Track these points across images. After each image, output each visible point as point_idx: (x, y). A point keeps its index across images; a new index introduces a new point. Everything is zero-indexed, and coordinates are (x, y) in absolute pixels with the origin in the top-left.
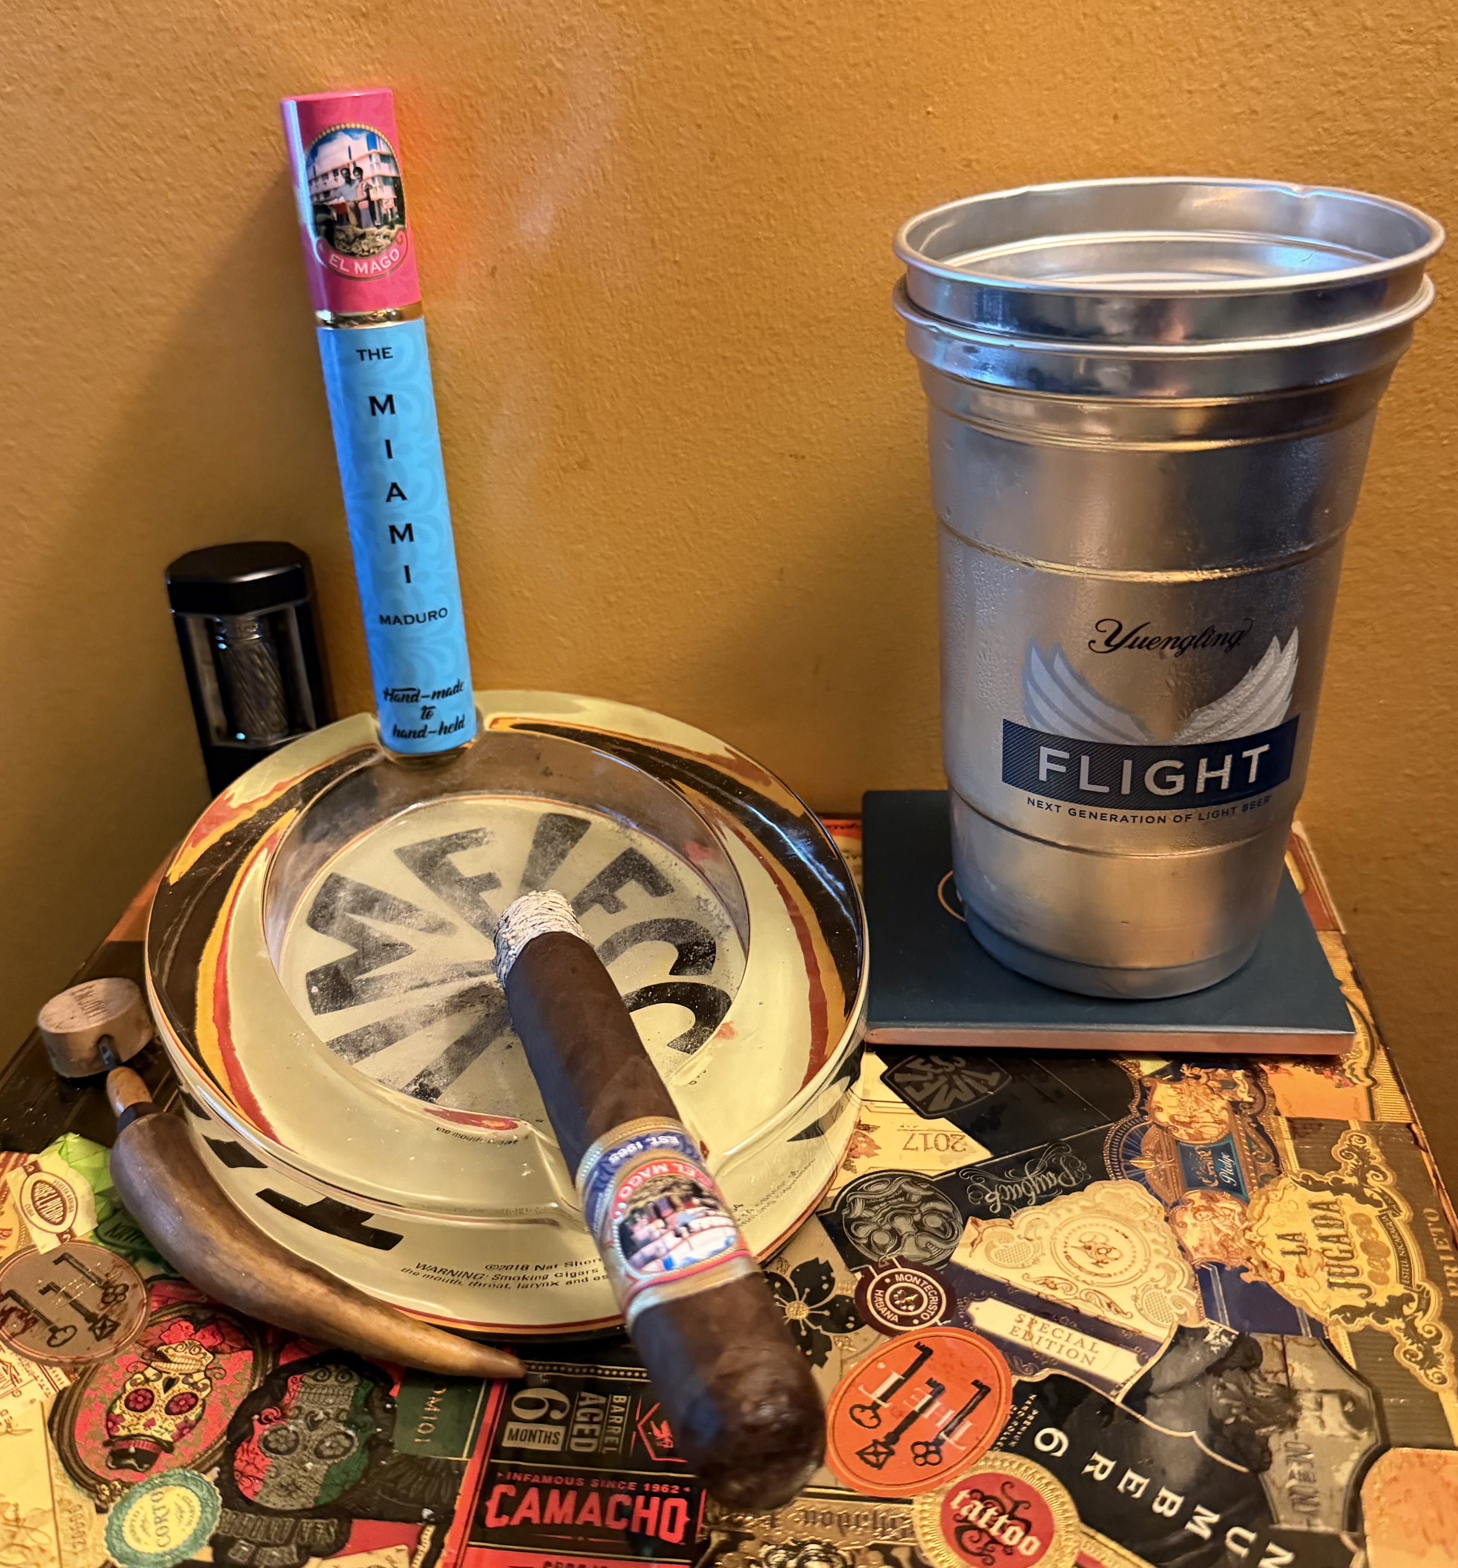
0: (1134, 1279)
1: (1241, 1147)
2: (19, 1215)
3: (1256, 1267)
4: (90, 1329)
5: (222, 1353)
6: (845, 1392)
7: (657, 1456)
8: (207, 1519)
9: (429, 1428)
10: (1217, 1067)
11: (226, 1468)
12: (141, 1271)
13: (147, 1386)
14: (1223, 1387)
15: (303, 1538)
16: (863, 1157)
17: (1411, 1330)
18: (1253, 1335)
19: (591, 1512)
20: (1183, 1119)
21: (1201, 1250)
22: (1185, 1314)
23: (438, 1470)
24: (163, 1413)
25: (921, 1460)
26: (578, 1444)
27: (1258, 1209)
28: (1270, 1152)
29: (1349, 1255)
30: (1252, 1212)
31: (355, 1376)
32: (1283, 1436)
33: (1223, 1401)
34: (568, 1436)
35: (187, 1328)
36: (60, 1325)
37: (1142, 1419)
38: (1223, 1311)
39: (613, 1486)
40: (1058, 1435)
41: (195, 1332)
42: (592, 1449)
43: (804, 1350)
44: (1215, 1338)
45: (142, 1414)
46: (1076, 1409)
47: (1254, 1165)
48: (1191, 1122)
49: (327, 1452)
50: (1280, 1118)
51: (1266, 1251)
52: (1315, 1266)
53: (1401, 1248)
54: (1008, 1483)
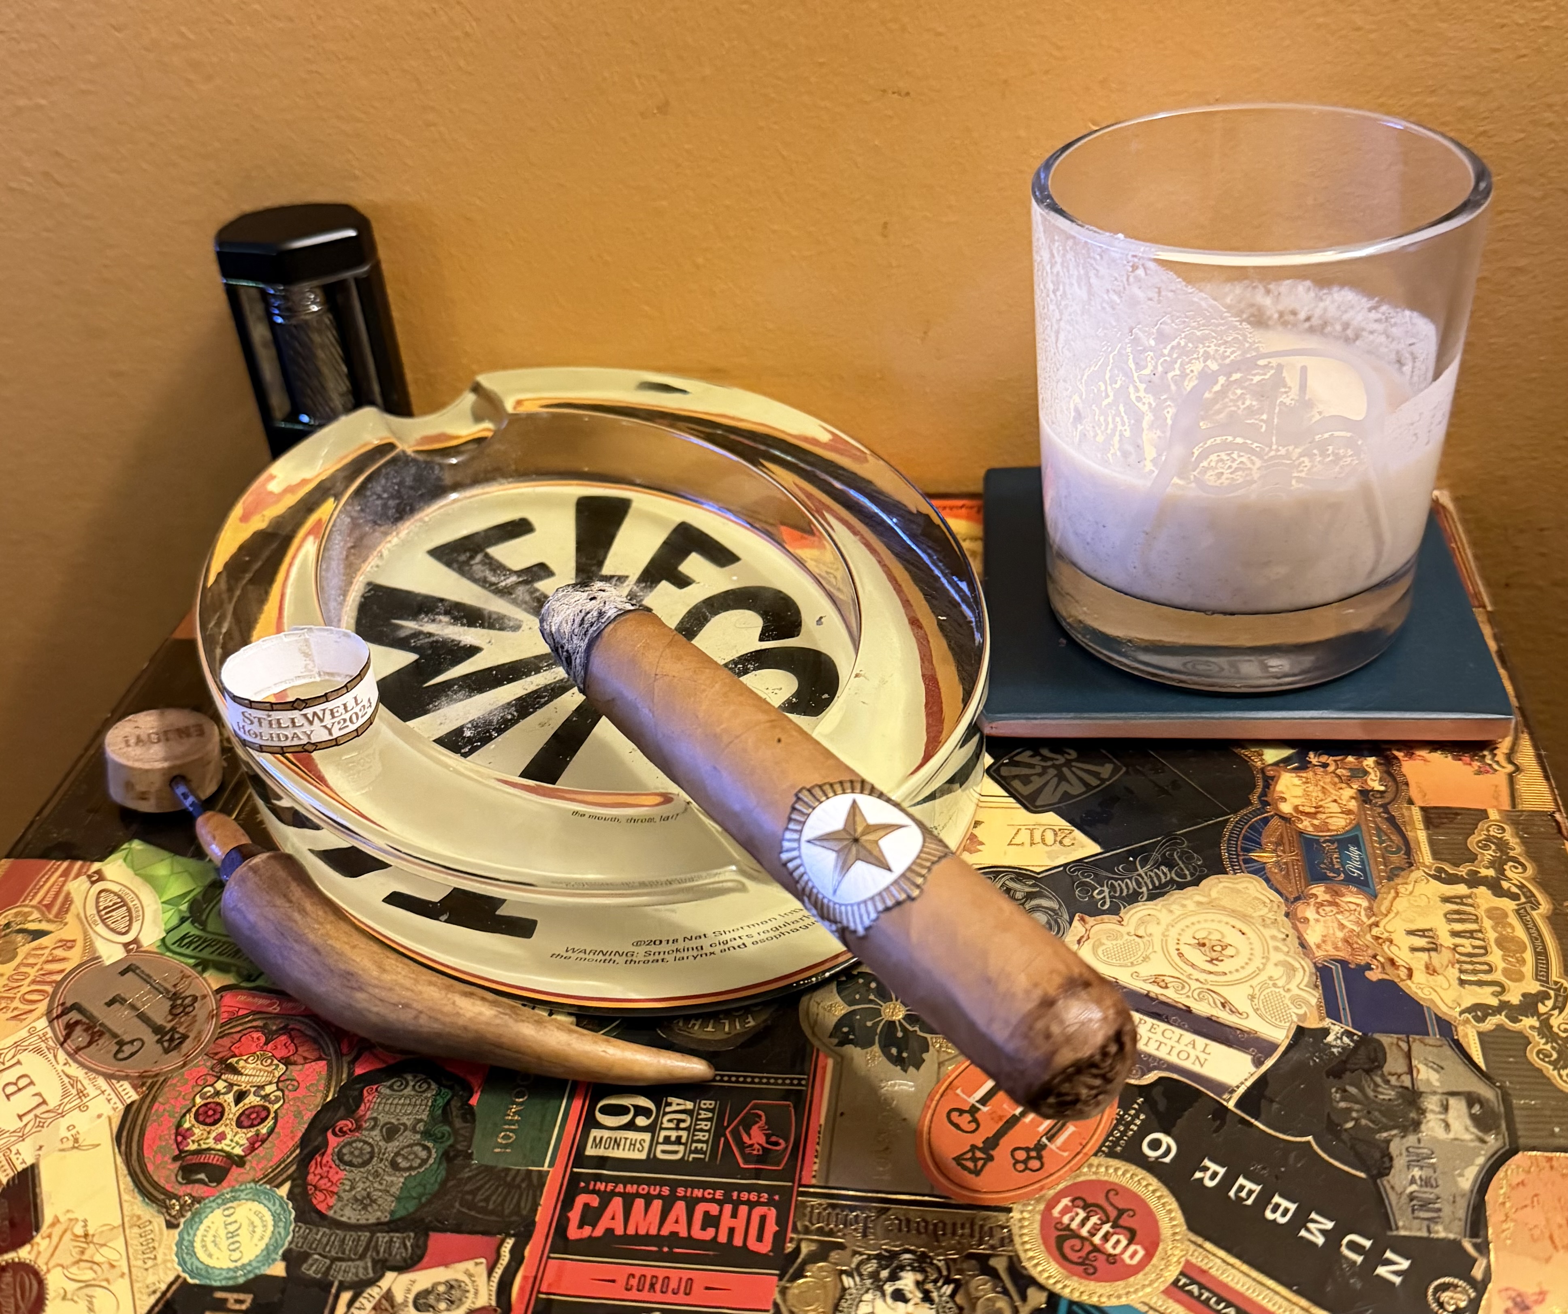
0: (1251, 977)
1: (1370, 838)
2: (83, 926)
3: (1382, 965)
4: (159, 1041)
5: (295, 1063)
6: (942, 1096)
7: (747, 1162)
8: (279, 1233)
9: (509, 1137)
10: (1347, 755)
11: (299, 1182)
12: (210, 981)
13: (217, 1100)
14: (1345, 1091)
15: (378, 1253)
17: (1545, 1029)
19: (677, 1222)
20: (1308, 810)
21: (1324, 946)
22: (1305, 1014)
23: (517, 1182)
24: (234, 1126)
25: (1021, 1167)
26: (663, 1152)
27: (1386, 903)
28: (1400, 843)
29: (1482, 951)
30: (1379, 907)
31: (434, 1086)
32: (1405, 1140)
33: (1343, 1105)
34: (653, 1143)
35: (258, 1039)
36: (127, 1038)
37: (1257, 1123)
38: (1345, 1011)
39: (700, 1195)
40: (1166, 1140)
41: (266, 1043)
42: (678, 1156)
43: (900, 1052)
44: (1336, 1039)
45: (213, 1128)
46: (1186, 1113)
47: (1383, 858)
48: (1316, 813)
49: (404, 1164)
50: (1412, 807)
51: (1393, 948)
52: (1445, 963)
53: (1538, 943)
54: (1112, 1190)
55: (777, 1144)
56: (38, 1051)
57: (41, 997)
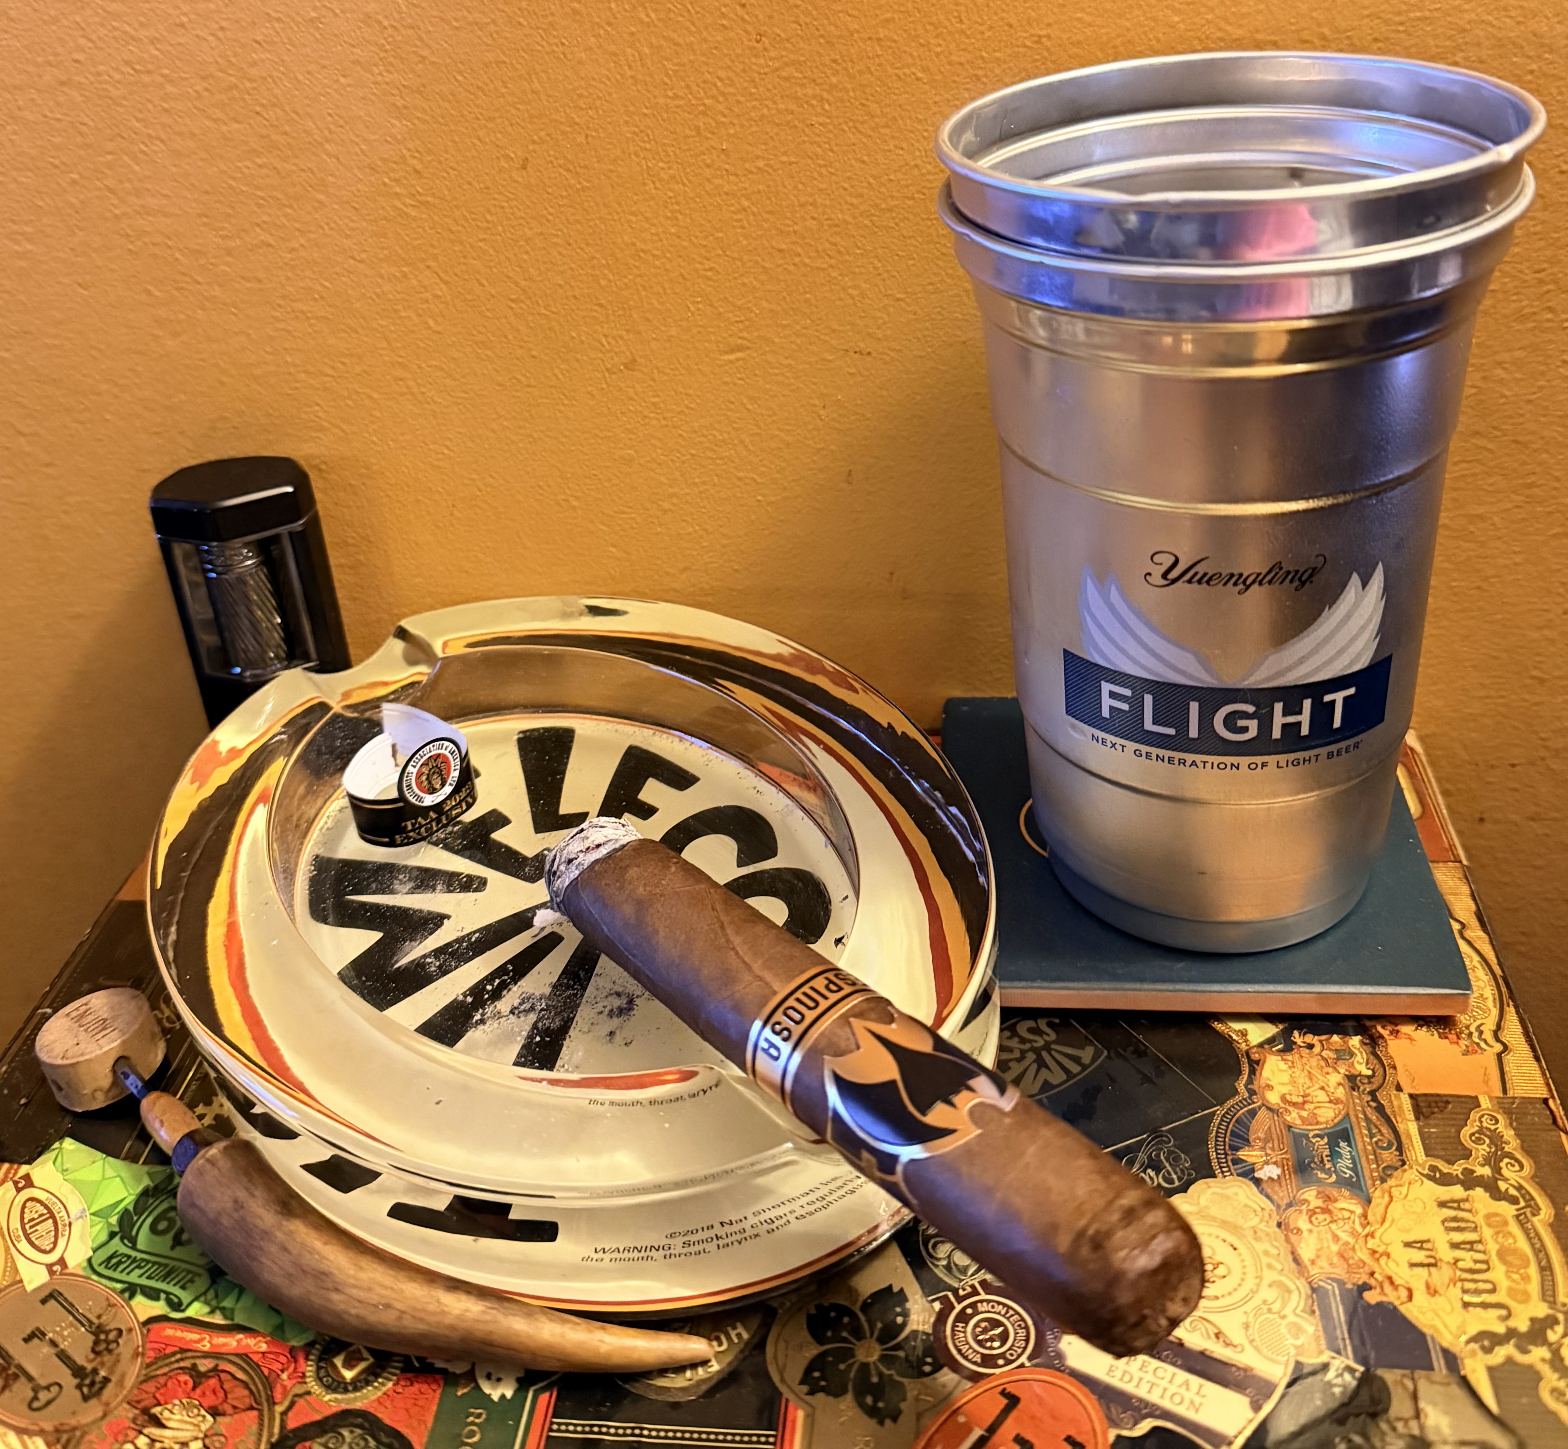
0: (1245, 1300)
1: (1361, 1134)
2: (5, 1242)
3: (1380, 1284)
4: (79, 1386)
5: (223, 1414)
10: (1331, 1033)
12: (137, 1310)
14: (1350, 1440)
17: (1557, 1361)
18: (1380, 1372)
20: (1295, 1099)
21: (1319, 1263)
22: (1303, 1345)
27: (1380, 1210)
28: (1392, 1137)
29: (1484, 1267)
30: (1374, 1215)
31: (372, 1443)
35: (185, 1383)
36: (44, 1382)
38: (1345, 1341)
41: (194, 1388)
43: (875, 1401)
44: (1337, 1376)
47: (1375, 1154)
48: (1304, 1103)
50: (1401, 1094)
51: (1391, 1264)
52: (1447, 1281)
53: (1541, 1255)
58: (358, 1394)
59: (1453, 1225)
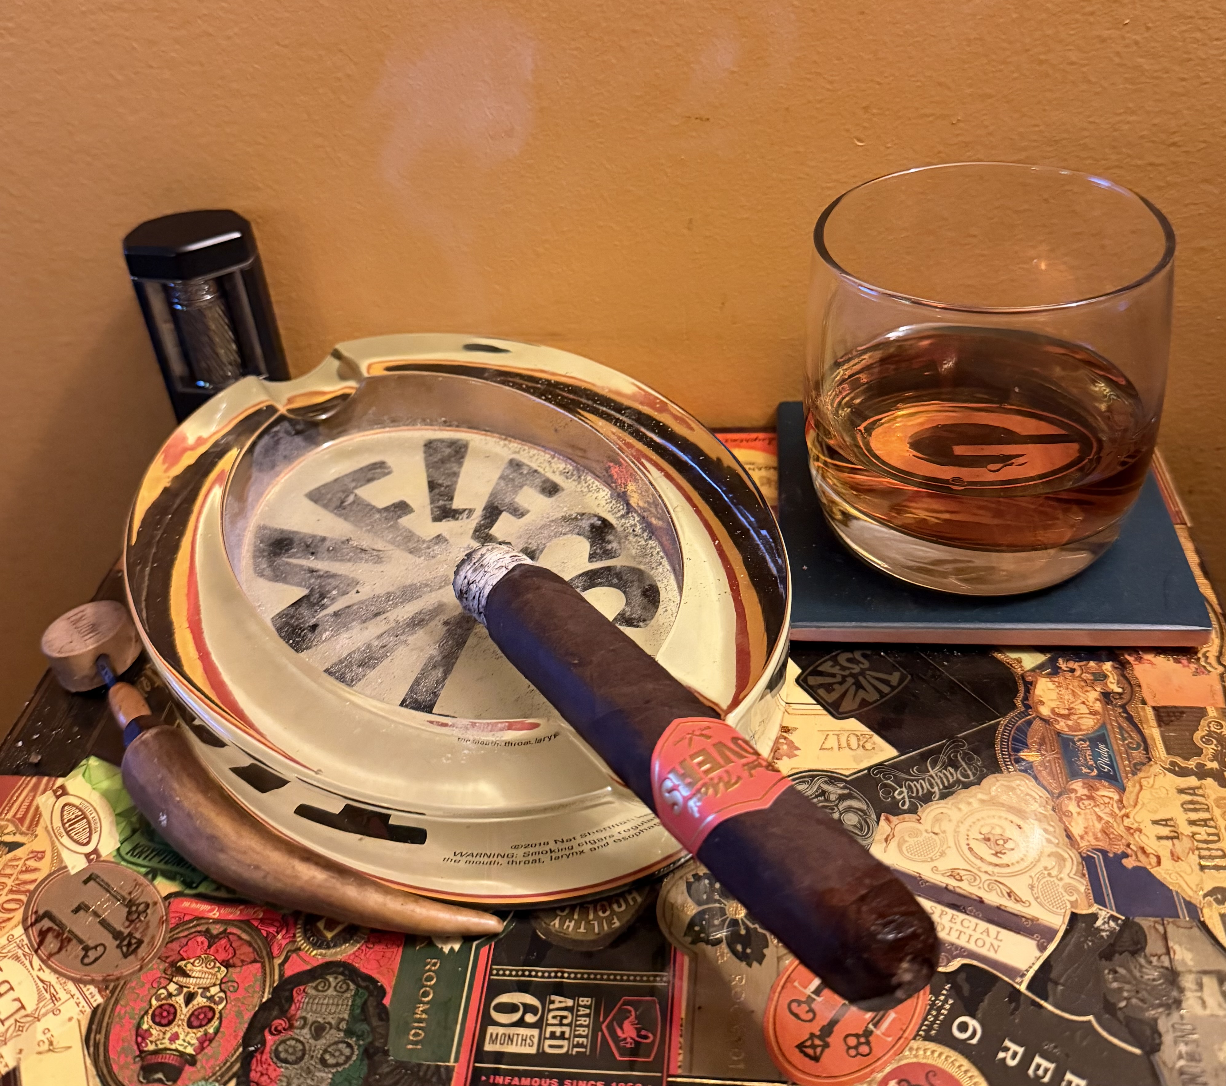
0: (1029, 868)
1: (1115, 738)
2: (51, 838)
3: (1135, 853)
4: (119, 946)
5: (234, 966)
6: (783, 988)
7: (622, 1055)
9: (419, 1035)
10: (1089, 660)
11: (243, 1079)
12: (159, 888)
13: (170, 1002)
14: (1116, 972)
16: (785, 758)
18: (1137, 920)
20: (1062, 712)
21: (1086, 837)
22: (1077, 900)
23: (428, 1077)
24: (186, 1027)
25: (853, 1052)
26: (551, 1046)
27: (1133, 797)
28: (1140, 740)
29: (1216, 838)
30: (1128, 800)
31: (352, 986)
32: (1170, 1017)
33: (1115, 985)
34: (541, 1038)
35: (202, 943)
36: (91, 943)
37: (1046, 1005)
38: (1109, 898)
39: (584, 1085)
40: (972, 1023)
41: (209, 947)
42: (563, 1051)
43: (744, 949)
44: (1104, 924)
45: (167, 1028)
46: (987, 997)
47: (1127, 753)
48: (1070, 714)
49: (331, 1061)
50: (1146, 707)
51: (1143, 837)
52: (1187, 851)
54: (931, 1072)
55: (646, 1037)
56: (17, 958)
57: (18, 906)
58: (339, 949)
59: (1189, 807)
